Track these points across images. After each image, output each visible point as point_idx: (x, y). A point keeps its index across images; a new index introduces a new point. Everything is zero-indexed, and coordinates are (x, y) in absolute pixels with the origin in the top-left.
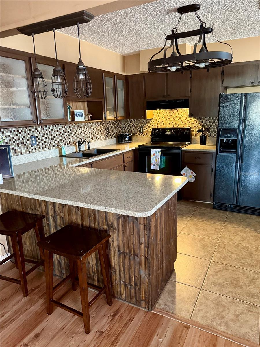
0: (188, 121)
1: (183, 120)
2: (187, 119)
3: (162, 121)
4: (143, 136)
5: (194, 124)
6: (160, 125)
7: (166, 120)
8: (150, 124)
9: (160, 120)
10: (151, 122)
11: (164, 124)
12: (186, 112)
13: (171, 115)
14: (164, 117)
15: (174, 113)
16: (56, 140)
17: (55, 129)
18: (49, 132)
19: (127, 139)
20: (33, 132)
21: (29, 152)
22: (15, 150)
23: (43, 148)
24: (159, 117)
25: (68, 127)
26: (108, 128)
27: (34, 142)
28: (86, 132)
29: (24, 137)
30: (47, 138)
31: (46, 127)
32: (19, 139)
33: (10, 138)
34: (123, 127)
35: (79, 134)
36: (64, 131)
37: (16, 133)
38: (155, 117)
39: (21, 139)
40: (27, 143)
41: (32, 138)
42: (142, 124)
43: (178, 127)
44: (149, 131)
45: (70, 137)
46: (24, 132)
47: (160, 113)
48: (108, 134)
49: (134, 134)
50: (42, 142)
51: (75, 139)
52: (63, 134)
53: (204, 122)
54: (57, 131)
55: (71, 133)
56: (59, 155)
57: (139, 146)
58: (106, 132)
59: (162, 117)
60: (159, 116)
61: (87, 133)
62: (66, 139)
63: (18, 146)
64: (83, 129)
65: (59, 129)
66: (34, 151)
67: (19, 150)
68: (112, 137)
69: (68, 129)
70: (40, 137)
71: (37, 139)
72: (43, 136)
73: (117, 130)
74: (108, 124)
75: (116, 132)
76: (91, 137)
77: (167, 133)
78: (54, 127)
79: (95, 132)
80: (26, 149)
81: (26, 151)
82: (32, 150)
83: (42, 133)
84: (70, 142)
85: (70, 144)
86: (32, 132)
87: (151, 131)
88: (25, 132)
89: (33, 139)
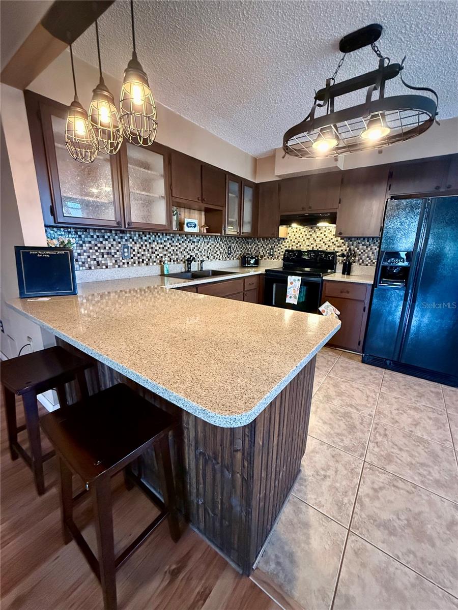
0: (333, 243)
1: (326, 241)
2: (331, 240)
3: (299, 242)
4: (272, 259)
5: (340, 246)
6: (295, 247)
7: (304, 240)
8: (283, 245)
9: (296, 240)
10: (285, 242)
11: (300, 246)
12: (331, 231)
13: (311, 235)
14: (301, 237)
15: (315, 231)
16: (158, 255)
17: (158, 241)
18: (150, 243)
19: (252, 262)
20: (126, 240)
21: (119, 266)
22: (98, 262)
23: (139, 262)
24: (295, 237)
25: (177, 240)
26: (230, 247)
27: (126, 254)
28: (201, 248)
29: (112, 245)
30: (146, 250)
31: (145, 236)
32: (105, 248)
33: (90, 245)
34: (250, 248)
35: (190, 250)
36: (170, 244)
37: (101, 239)
38: (290, 237)
39: (107, 248)
40: (116, 254)
41: (124, 248)
42: (273, 245)
43: (319, 249)
44: (281, 253)
45: (178, 252)
46: (112, 240)
47: (296, 232)
48: (229, 254)
49: (262, 257)
50: (139, 255)
51: (185, 256)
52: (168, 248)
53: (355, 245)
54: (161, 244)
55: (180, 248)
56: (160, 274)
57: (266, 270)
58: (227, 251)
59: (299, 237)
60: (295, 235)
61: (202, 250)
62: (172, 255)
63: (103, 257)
64: (196, 244)
65: (163, 241)
66: (126, 265)
67: (103, 262)
68: (235, 259)
69: (176, 242)
70: (136, 248)
71: (132, 250)
72: (140, 248)
73: (241, 251)
74: (230, 241)
75: (240, 252)
76: (206, 255)
77: (304, 257)
78: (157, 239)
79: (212, 250)
80: (114, 262)
81: (114, 264)
82: (124, 263)
83: (140, 243)
84: (177, 258)
85: (177, 261)
86: (124, 240)
87: (283, 253)
88: (114, 240)
89: (126, 250)
